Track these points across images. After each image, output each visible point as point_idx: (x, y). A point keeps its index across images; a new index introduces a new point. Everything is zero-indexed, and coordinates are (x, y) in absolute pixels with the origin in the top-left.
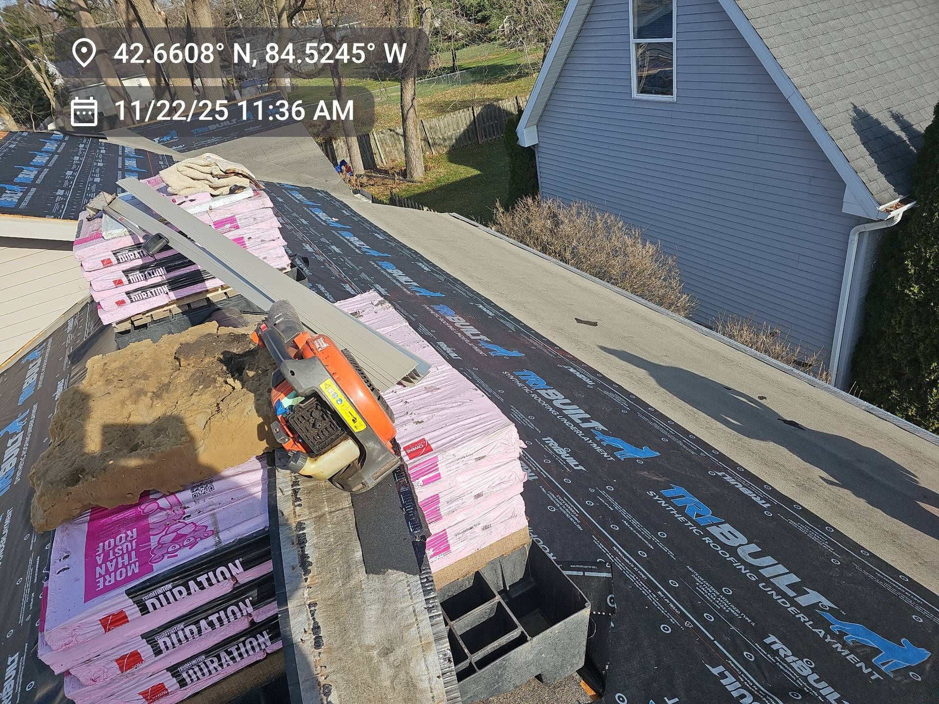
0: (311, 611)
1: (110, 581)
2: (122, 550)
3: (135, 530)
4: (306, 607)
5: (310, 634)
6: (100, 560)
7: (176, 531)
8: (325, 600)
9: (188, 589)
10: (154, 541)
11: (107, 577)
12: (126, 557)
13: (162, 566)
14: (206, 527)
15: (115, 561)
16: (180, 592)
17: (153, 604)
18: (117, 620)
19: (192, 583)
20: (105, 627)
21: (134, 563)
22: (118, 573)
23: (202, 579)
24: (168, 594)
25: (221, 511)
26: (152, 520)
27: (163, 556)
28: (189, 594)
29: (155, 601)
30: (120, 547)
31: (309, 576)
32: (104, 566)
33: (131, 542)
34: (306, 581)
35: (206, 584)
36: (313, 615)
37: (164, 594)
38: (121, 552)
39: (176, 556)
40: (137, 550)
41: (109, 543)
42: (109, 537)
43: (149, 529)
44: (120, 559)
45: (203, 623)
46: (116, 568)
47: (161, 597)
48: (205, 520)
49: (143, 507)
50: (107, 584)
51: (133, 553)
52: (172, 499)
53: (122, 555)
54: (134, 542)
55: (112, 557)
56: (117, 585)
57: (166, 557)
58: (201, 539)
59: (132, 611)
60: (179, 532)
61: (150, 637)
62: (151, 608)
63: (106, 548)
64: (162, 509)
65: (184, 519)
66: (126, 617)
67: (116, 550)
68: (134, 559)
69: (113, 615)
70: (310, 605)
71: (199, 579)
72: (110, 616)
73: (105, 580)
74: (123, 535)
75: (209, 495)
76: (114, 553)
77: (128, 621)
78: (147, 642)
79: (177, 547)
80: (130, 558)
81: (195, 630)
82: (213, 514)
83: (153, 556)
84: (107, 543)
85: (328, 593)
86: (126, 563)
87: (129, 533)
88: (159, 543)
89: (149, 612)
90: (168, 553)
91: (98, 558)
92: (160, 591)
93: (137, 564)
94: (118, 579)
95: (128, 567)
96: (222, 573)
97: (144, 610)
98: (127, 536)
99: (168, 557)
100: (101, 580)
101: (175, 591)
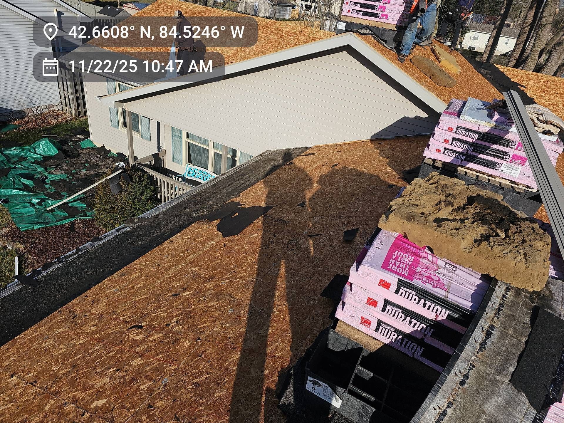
0: (470, 367)
1: (394, 269)
2: (404, 261)
3: (413, 258)
4: (469, 363)
5: (462, 375)
6: (394, 257)
7: (431, 274)
8: (480, 370)
9: (419, 301)
10: (418, 270)
11: (394, 266)
12: (405, 265)
13: (417, 282)
14: (444, 285)
15: (399, 262)
16: (415, 300)
17: (402, 293)
18: (385, 285)
19: (422, 301)
20: (380, 283)
21: (407, 271)
22: (399, 269)
23: (428, 303)
24: (411, 295)
25: (454, 284)
26: (422, 260)
27: (420, 279)
28: (417, 303)
29: (404, 293)
30: (404, 260)
31: (480, 353)
32: (394, 260)
33: (409, 261)
34: (477, 353)
35: (427, 306)
36: (469, 370)
37: (410, 293)
38: (403, 262)
39: (426, 284)
40: (410, 266)
41: (400, 254)
42: (401, 251)
43: (419, 263)
44: (402, 264)
45: (408, 319)
46: (399, 266)
47: (407, 294)
48: (445, 281)
49: (421, 251)
50: (393, 268)
51: (408, 267)
52: (435, 259)
53: (403, 263)
54: (410, 263)
55: (399, 260)
56: (396, 273)
57: (421, 281)
58: (439, 288)
59: (394, 287)
60: (431, 276)
61: (387, 302)
62: (400, 293)
63: (399, 254)
64: (428, 260)
65: (436, 272)
66: (389, 287)
67: (402, 259)
68: (407, 269)
69: (386, 282)
70: (471, 364)
71: (427, 302)
72: (385, 281)
73: (392, 267)
74: (407, 256)
75: (452, 272)
76: (401, 260)
77: (388, 289)
78: (384, 303)
79: (427, 281)
80: (406, 267)
81: (403, 318)
82: (450, 282)
83: (415, 275)
84: (399, 253)
85: (483, 369)
86: (404, 268)
87: (410, 257)
88: (420, 272)
89: (398, 294)
90: (422, 280)
91: (393, 255)
92: (409, 291)
93: (408, 272)
94: (398, 271)
95: (404, 270)
96: (437, 310)
97: (397, 292)
98: (409, 257)
99: (422, 282)
100: (391, 265)
101: (414, 297)
